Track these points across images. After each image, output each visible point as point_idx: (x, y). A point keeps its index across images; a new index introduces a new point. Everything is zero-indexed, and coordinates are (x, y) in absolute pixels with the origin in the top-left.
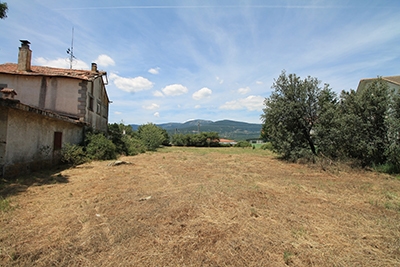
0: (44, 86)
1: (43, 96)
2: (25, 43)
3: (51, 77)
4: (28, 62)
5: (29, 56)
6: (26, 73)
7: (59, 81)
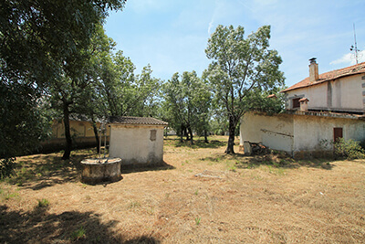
0: (330, 88)
1: (329, 98)
2: (313, 60)
3: (334, 80)
4: (316, 73)
5: (316, 69)
6: (315, 83)
7: (342, 81)
